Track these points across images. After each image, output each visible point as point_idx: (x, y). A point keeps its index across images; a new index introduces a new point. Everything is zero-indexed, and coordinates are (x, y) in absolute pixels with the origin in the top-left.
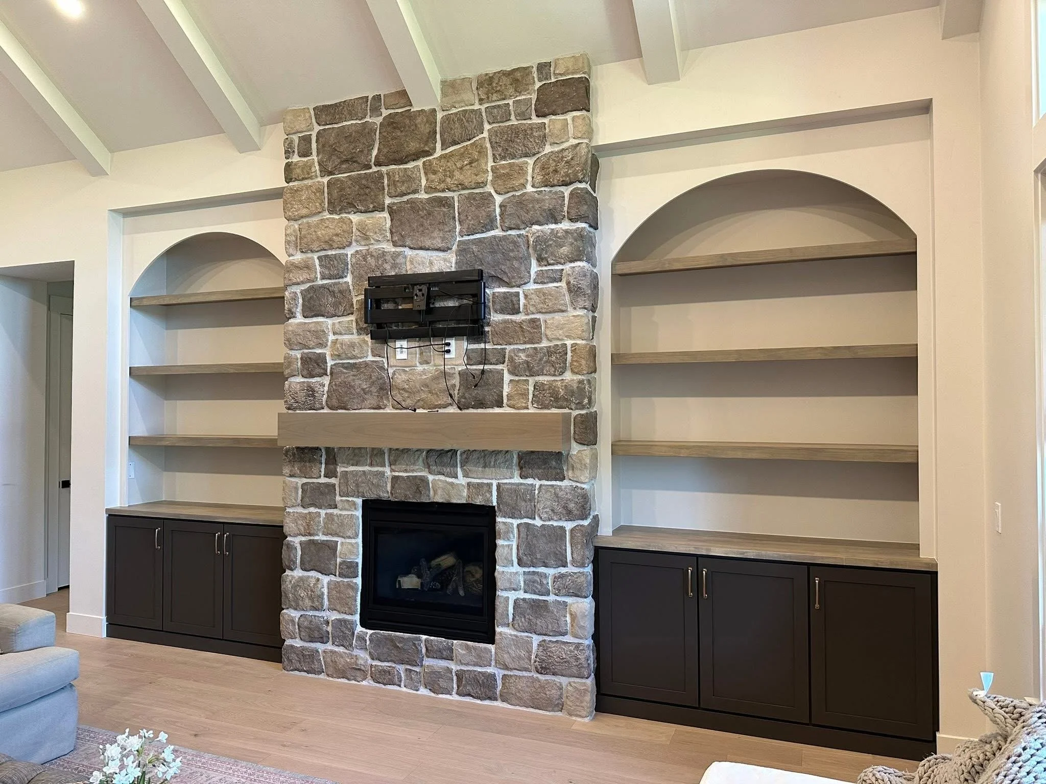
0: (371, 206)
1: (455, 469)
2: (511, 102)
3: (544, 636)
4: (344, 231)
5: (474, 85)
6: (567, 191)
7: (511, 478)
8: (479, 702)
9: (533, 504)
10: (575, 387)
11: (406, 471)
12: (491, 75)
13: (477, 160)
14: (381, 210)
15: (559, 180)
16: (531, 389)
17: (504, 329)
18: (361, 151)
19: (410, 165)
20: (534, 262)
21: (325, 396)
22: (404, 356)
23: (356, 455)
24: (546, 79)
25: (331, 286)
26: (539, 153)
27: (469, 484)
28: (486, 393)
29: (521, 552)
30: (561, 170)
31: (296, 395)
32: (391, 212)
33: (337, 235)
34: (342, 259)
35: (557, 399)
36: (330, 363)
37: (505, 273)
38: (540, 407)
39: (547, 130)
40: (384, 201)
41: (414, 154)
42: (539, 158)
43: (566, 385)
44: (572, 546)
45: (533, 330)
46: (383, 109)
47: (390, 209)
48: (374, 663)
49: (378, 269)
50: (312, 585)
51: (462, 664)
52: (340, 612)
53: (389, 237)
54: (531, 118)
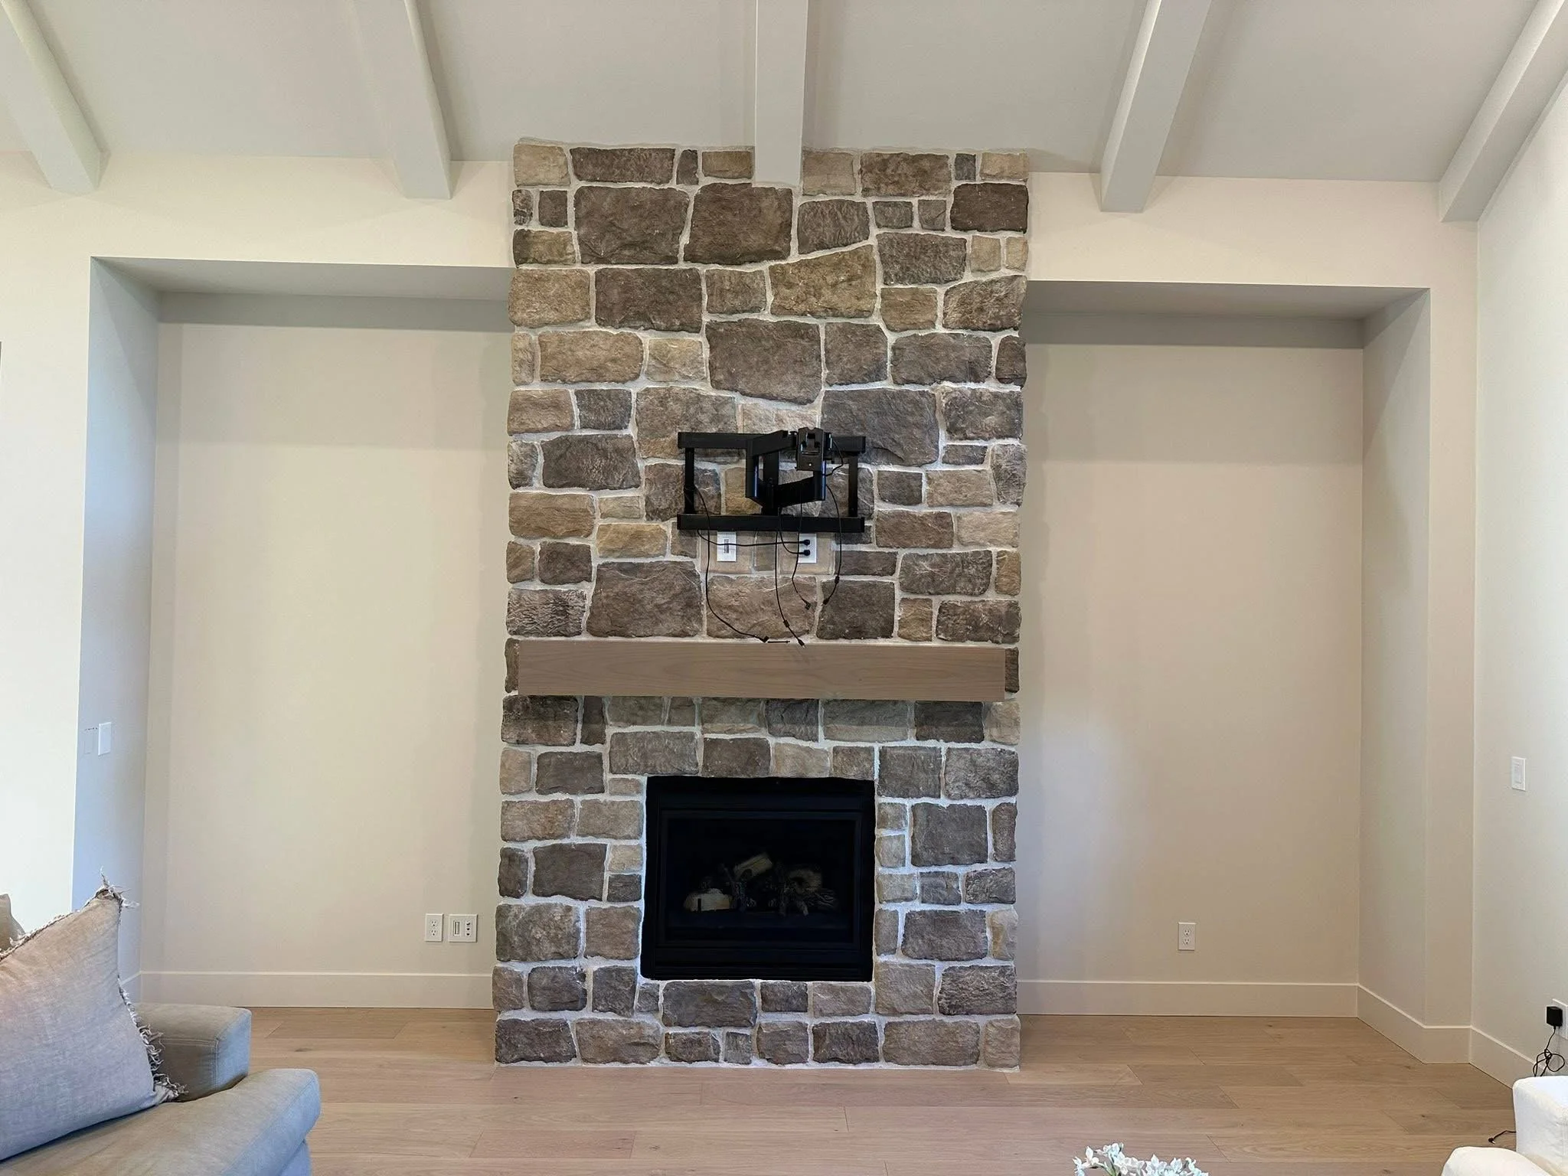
0: (678, 323)
1: (814, 728)
2: (915, 201)
3: (951, 962)
4: (626, 356)
5: (857, 167)
6: (996, 339)
7: (902, 740)
8: (851, 1067)
9: (937, 776)
10: (1003, 613)
11: (729, 732)
12: (886, 157)
13: (860, 277)
14: (694, 330)
15: (985, 323)
16: (936, 613)
17: (897, 526)
18: (663, 235)
19: (749, 269)
20: (943, 434)
21: (587, 615)
22: (732, 556)
23: (643, 708)
24: (969, 178)
25: (599, 440)
26: (956, 280)
27: (836, 750)
28: (866, 616)
29: (919, 845)
30: (989, 308)
31: (534, 612)
32: (714, 335)
33: (614, 360)
34: (623, 399)
35: (978, 628)
36: (596, 562)
37: (899, 444)
38: (950, 638)
39: (969, 250)
40: (700, 317)
41: (755, 253)
42: (954, 287)
43: (990, 609)
44: (994, 833)
45: (941, 529)
46: (700, 175)
47: (711, 332)
48: (671, 1031)
49: (687, 420)
50: (557, 918)
51: (823, 1015)
52: (607, 957)
53: (707, 374)
54: (942, 230)
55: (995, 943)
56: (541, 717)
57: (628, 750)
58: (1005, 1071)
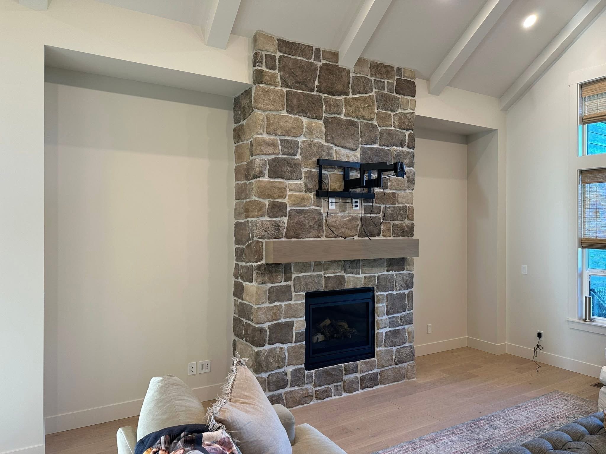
0: (315, 116)
1: (359, 269)
2: (386, 81)
3: (397, 347)
4: (298, 127)
5: (369, 65)
6: (407, 133)
7: (383, 272)
8: (371, 389)
9: (393, 284)
10: (410, 227)
11: (333, 273)
12: (378, 64)
13: (371, 106)
14: (320, 119)
15: (405, 127)
16: (392, 227)
17: (381, 196)
18: (310, 80)
19: (337, 98)
21: (285, 230)
22: (333, 207)
23: (304, 266)
24: (400, 76)
25: (289, 160)
26: (397, 111)
27: (365, 277)
28: (374, 229)
29: (389, 308)
30: (406, 122)
31: (268, 229)
32: (327, 122)
33: (294, 128)
34: (296, 143)
35: (403, 232)
36: (288, 209)
38: (396, 236)
39: (400, 101)
40: (322, 114)
41: (340, 92)
42: (396, 114)
43: (407, 226)
44: (408, 301)
45: (393, 198)
46: (321, 59)
47: (326, 120)
48: (317, 389)
49: (318, 154)
50: (278, 352)
51: (363, 372)
52: (294, 365)
53: (324, 136)
54: (393, 93)
55: (409, 338)
56: (270, 272)
57: (301, 283)
58: (413, 380)
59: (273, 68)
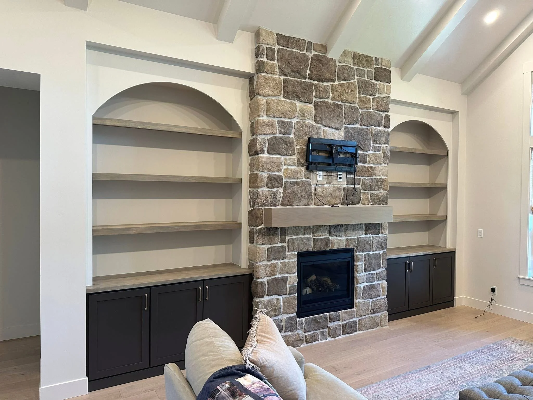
0: (306, 100)
1: (342, 233)
2: (366, 69)
3: (373, 299)
4: (292, 110)
5: (352, 56)
6: (383, 114)
7: (362, 235)
8: (351, 334)
9: (370, 245)
10: (385, 196)
11: (321, 236)
12: (360, 55)
13: (353, 91)
14: (311, 103)
15: (382, 109)
16: (370, 196)
17: (361, 170)
18: (303, 69)
19: (325, 84)
20: (372, 142)
21: (281, 199)
22: (322, 179)
23: (297, 230)
24: (378, 65)
25: (285, 138)
26: (375, 95)
27: (347, 240)
28: (355, 198)
29: (367, 266)
30: (383, 105)
32: (316, 106)
33: (289, 111)
34: (290, 124)
35: (380, 201)
36: (284, 181)
37: (362, 144)
39: (378, 87)
40: (313, 98)
41: (327, 79)
42: (375, 98)
43: (382, 195)
44: (382, 260)
45: (370, 171)
46: (312, 50)
47: (316, 104)
48: (307, 334)
49: (309, 133)
50: (275, 303)
51: (344, 320)
52: (288, 314)
53: (314, 118)
54: (372, 80)
55: (383, 291)
56: (269, 235)
57: (294, 244)
58: (386, 327)
59: (273, 59)
